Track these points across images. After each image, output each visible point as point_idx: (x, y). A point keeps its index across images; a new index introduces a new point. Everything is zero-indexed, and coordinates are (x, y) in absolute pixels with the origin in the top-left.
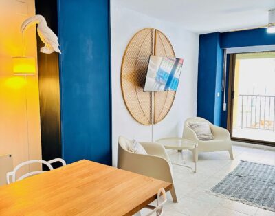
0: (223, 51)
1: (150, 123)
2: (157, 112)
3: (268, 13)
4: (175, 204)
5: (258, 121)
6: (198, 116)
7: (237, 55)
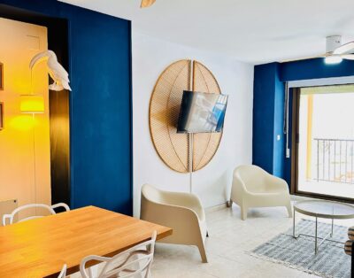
0: (284, 85)
1: (188, 170)
2: (197, 158)
3: (325, 39)
4: (204, 265)
5: (343, 173)
6: (253, 164)
7: (302, 89)
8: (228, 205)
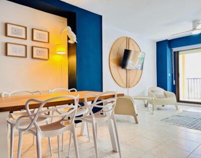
0: (171, 50)
1: (127, 87)
2: (131, 82)
3: (192, 23)
4: (137, 124)
7: (180, 52)
8: (146, 106)
